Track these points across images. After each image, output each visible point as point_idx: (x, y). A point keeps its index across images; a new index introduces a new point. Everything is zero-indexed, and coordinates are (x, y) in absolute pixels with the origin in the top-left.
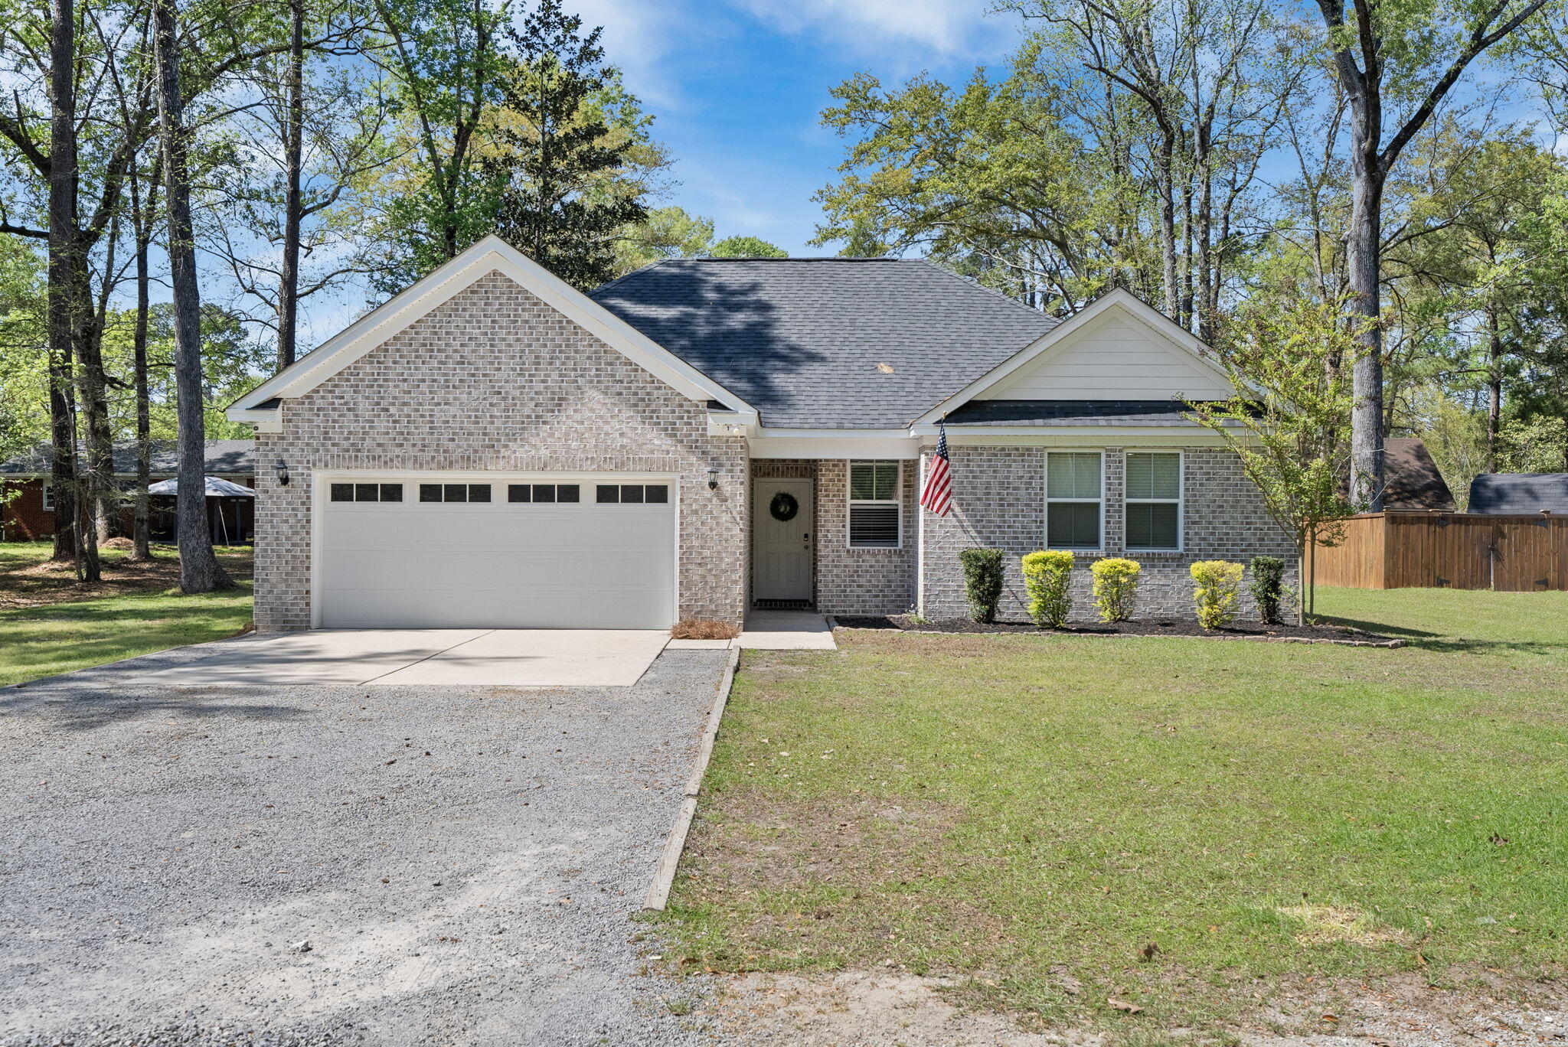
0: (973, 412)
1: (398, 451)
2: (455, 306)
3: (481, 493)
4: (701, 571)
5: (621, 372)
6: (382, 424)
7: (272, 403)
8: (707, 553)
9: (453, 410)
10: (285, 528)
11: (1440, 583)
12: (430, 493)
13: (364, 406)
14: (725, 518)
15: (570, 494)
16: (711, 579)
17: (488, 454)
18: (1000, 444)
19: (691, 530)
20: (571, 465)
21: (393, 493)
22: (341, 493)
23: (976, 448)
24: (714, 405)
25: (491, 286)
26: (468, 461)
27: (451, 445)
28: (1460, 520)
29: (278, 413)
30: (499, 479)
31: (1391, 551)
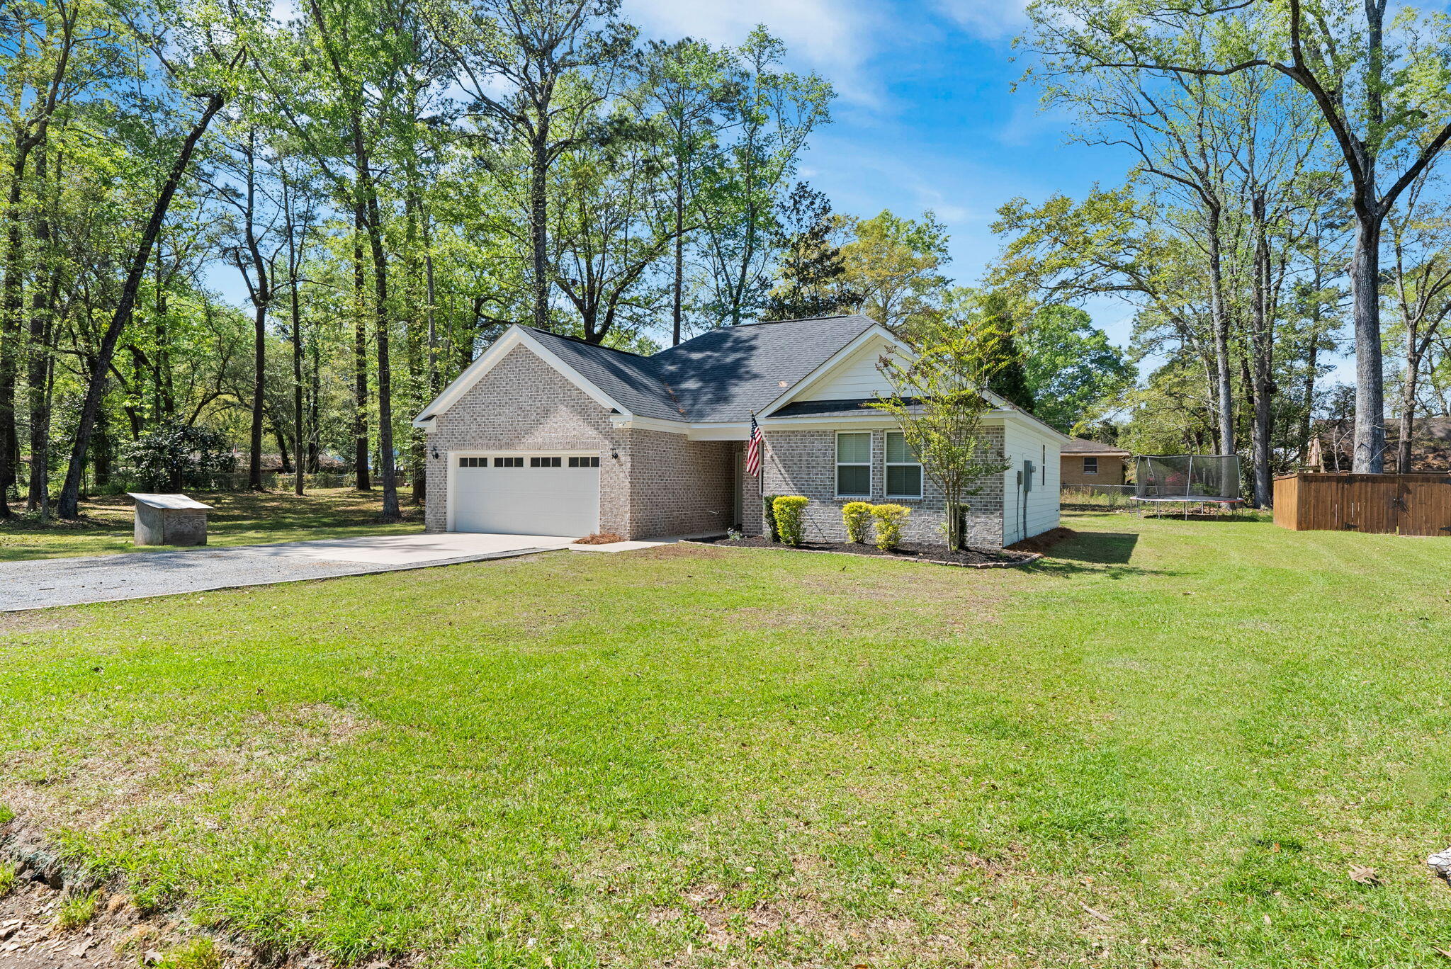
0: (793, 408)
1: (480, 441)
2: (503, 364)
3: (519, 462)
4: (610, 505)
5: (575, 394)
6: (474, 427)
7: (429, 418)
8: (613, 495)
9: (502, 418)
10: (437, 480)
11: (1348, 527)
12: (498, 462)
13: (467, 417)
14: (622, 475)
15: (557, 462)
16: (615, 510)
17: (516, 441)
18: (807, 429)
19: (605, 482)
20: (551, 447)
21: (483, 462)
22: (464, 462)
23: (793, 432)
24: (614, 411)
25: (519, 353)
26: (509, 446)
27: (501, 437)
29: (434, 422)
30: (527, 455)
31: (1303, 502)
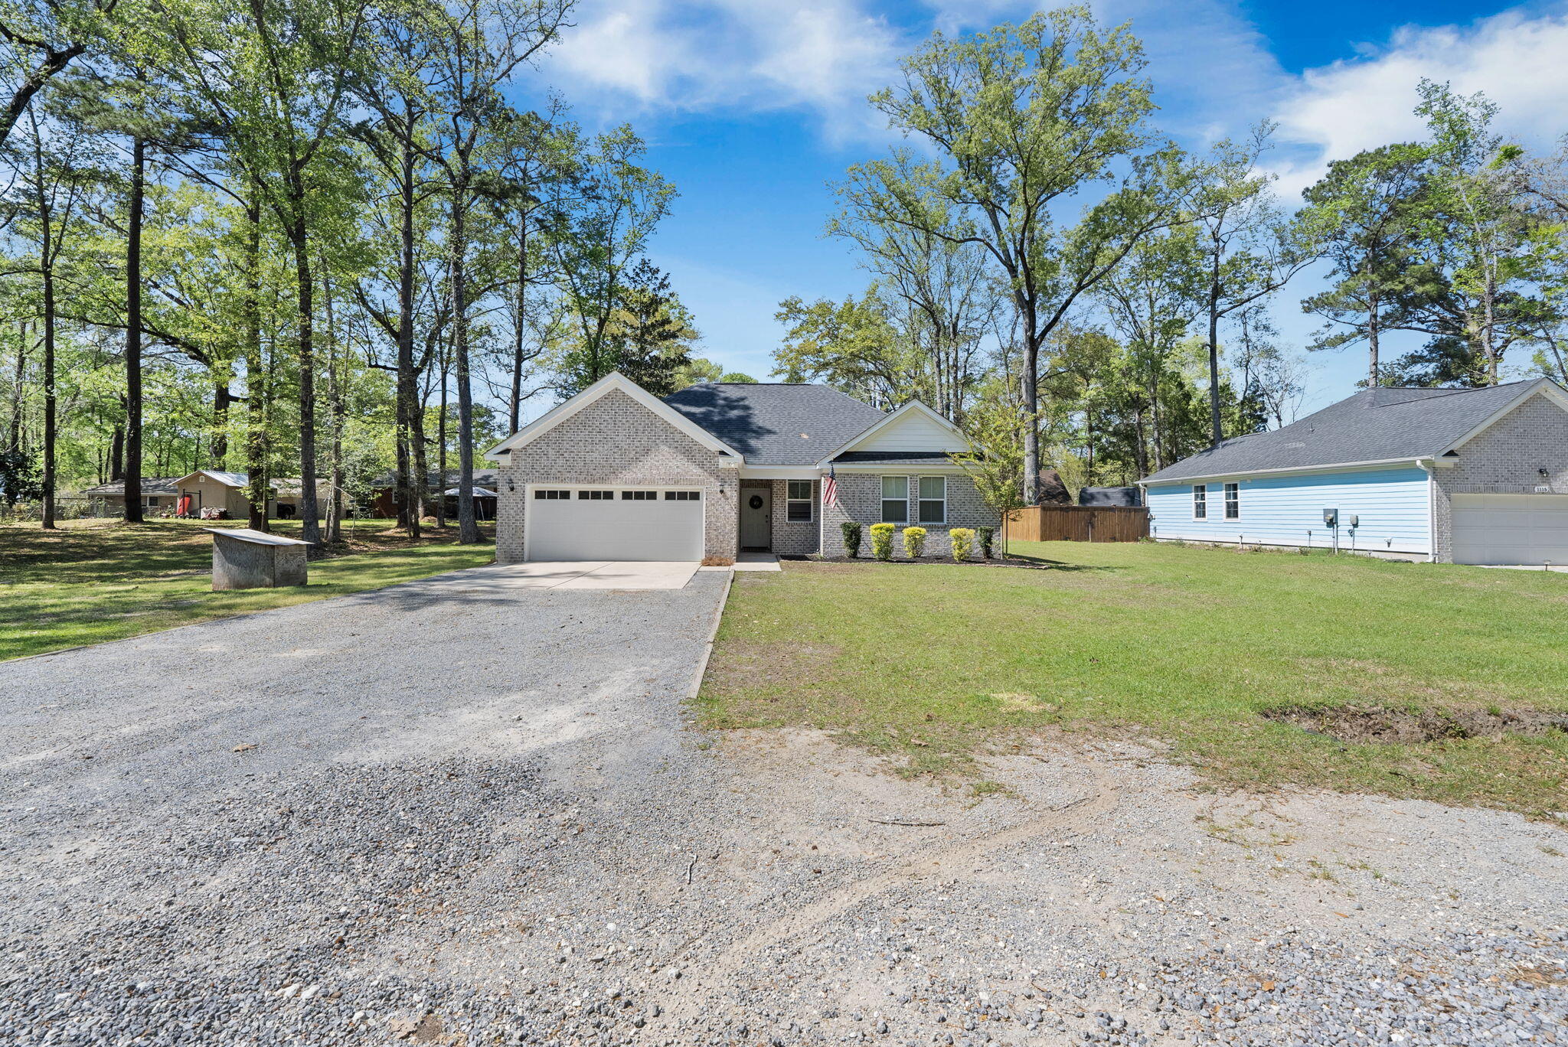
0: (847, 457)
1: (568, 475)
2: (597, 404)
3: (609, 495)
4: (716, 533)
5: (678, 437)
6: (560, 462)
7: (506, 451)
8: (719, 524)
9: (595, 455)
10: (512, 512)
11: (1066, 539)
12: (583, 495)
13: (551, 452)
14: (727, 507)
15: (652, 496)
16: (721, 537)
17: (612, 476)
18: (859, 472)
19: (711, 513)
20: (652, 482)
21: (565, 495)
22: (540, 495)
23: (851, 475)
24: (722, 453)
25: (615, 395)
26: (602, 480)
27: (594, 472)
28: (1075, 509)
29: (509, 456)
30: (617, 488)
31: (1043, 523)
